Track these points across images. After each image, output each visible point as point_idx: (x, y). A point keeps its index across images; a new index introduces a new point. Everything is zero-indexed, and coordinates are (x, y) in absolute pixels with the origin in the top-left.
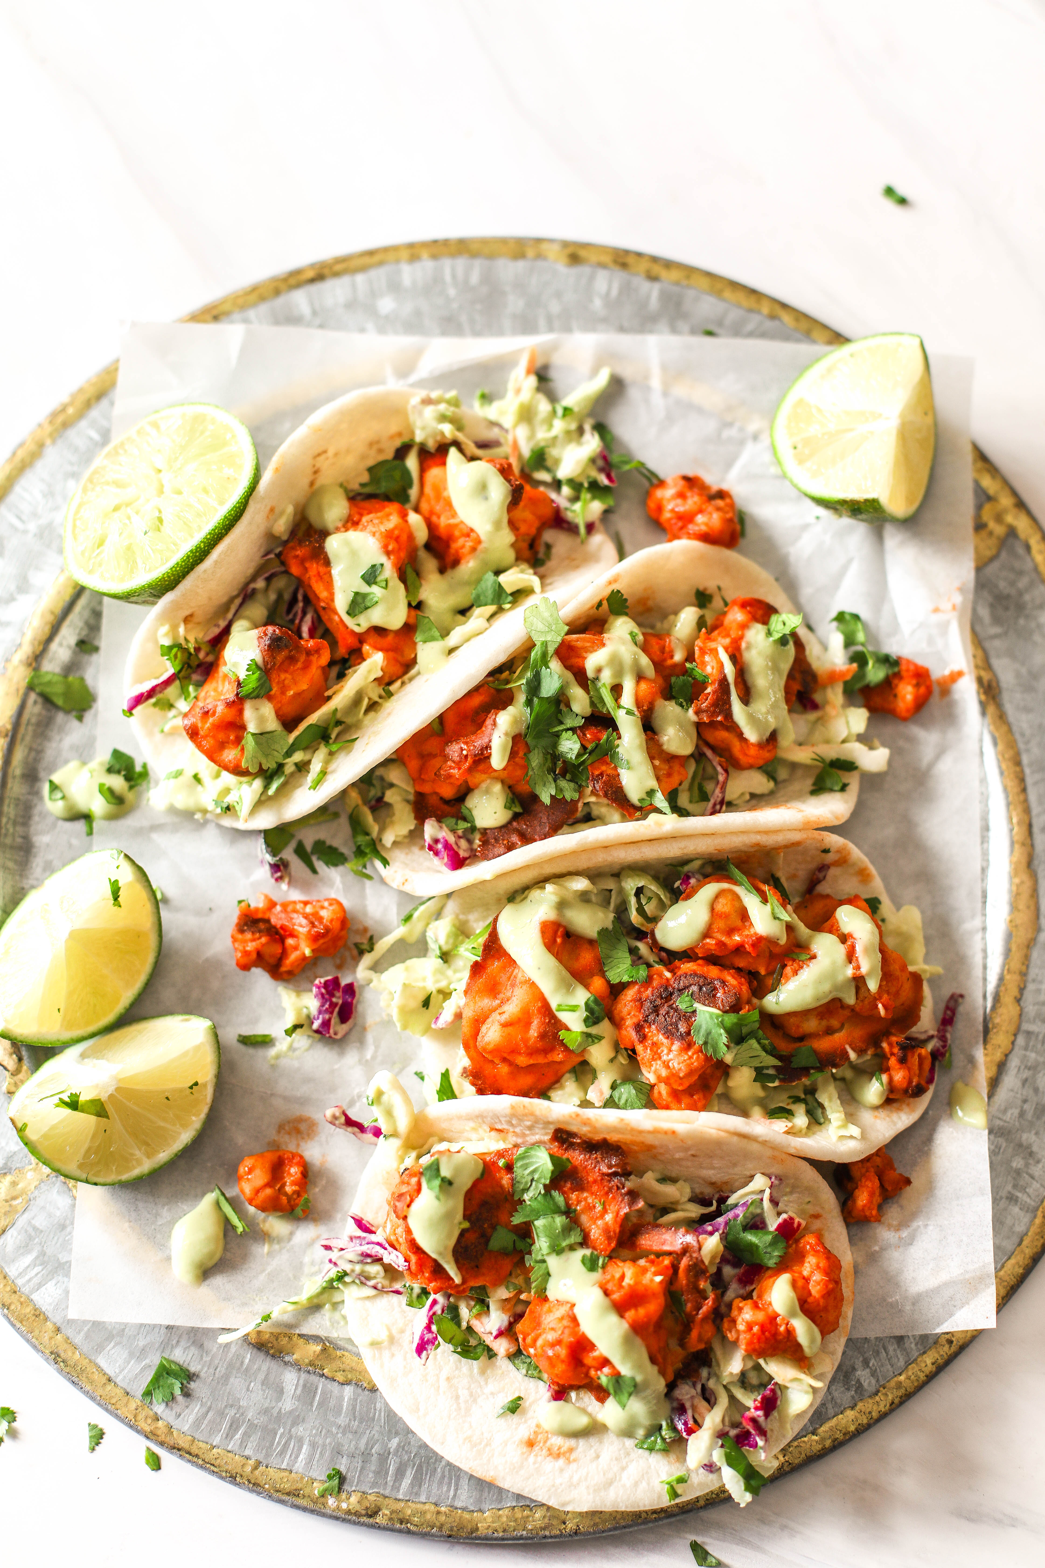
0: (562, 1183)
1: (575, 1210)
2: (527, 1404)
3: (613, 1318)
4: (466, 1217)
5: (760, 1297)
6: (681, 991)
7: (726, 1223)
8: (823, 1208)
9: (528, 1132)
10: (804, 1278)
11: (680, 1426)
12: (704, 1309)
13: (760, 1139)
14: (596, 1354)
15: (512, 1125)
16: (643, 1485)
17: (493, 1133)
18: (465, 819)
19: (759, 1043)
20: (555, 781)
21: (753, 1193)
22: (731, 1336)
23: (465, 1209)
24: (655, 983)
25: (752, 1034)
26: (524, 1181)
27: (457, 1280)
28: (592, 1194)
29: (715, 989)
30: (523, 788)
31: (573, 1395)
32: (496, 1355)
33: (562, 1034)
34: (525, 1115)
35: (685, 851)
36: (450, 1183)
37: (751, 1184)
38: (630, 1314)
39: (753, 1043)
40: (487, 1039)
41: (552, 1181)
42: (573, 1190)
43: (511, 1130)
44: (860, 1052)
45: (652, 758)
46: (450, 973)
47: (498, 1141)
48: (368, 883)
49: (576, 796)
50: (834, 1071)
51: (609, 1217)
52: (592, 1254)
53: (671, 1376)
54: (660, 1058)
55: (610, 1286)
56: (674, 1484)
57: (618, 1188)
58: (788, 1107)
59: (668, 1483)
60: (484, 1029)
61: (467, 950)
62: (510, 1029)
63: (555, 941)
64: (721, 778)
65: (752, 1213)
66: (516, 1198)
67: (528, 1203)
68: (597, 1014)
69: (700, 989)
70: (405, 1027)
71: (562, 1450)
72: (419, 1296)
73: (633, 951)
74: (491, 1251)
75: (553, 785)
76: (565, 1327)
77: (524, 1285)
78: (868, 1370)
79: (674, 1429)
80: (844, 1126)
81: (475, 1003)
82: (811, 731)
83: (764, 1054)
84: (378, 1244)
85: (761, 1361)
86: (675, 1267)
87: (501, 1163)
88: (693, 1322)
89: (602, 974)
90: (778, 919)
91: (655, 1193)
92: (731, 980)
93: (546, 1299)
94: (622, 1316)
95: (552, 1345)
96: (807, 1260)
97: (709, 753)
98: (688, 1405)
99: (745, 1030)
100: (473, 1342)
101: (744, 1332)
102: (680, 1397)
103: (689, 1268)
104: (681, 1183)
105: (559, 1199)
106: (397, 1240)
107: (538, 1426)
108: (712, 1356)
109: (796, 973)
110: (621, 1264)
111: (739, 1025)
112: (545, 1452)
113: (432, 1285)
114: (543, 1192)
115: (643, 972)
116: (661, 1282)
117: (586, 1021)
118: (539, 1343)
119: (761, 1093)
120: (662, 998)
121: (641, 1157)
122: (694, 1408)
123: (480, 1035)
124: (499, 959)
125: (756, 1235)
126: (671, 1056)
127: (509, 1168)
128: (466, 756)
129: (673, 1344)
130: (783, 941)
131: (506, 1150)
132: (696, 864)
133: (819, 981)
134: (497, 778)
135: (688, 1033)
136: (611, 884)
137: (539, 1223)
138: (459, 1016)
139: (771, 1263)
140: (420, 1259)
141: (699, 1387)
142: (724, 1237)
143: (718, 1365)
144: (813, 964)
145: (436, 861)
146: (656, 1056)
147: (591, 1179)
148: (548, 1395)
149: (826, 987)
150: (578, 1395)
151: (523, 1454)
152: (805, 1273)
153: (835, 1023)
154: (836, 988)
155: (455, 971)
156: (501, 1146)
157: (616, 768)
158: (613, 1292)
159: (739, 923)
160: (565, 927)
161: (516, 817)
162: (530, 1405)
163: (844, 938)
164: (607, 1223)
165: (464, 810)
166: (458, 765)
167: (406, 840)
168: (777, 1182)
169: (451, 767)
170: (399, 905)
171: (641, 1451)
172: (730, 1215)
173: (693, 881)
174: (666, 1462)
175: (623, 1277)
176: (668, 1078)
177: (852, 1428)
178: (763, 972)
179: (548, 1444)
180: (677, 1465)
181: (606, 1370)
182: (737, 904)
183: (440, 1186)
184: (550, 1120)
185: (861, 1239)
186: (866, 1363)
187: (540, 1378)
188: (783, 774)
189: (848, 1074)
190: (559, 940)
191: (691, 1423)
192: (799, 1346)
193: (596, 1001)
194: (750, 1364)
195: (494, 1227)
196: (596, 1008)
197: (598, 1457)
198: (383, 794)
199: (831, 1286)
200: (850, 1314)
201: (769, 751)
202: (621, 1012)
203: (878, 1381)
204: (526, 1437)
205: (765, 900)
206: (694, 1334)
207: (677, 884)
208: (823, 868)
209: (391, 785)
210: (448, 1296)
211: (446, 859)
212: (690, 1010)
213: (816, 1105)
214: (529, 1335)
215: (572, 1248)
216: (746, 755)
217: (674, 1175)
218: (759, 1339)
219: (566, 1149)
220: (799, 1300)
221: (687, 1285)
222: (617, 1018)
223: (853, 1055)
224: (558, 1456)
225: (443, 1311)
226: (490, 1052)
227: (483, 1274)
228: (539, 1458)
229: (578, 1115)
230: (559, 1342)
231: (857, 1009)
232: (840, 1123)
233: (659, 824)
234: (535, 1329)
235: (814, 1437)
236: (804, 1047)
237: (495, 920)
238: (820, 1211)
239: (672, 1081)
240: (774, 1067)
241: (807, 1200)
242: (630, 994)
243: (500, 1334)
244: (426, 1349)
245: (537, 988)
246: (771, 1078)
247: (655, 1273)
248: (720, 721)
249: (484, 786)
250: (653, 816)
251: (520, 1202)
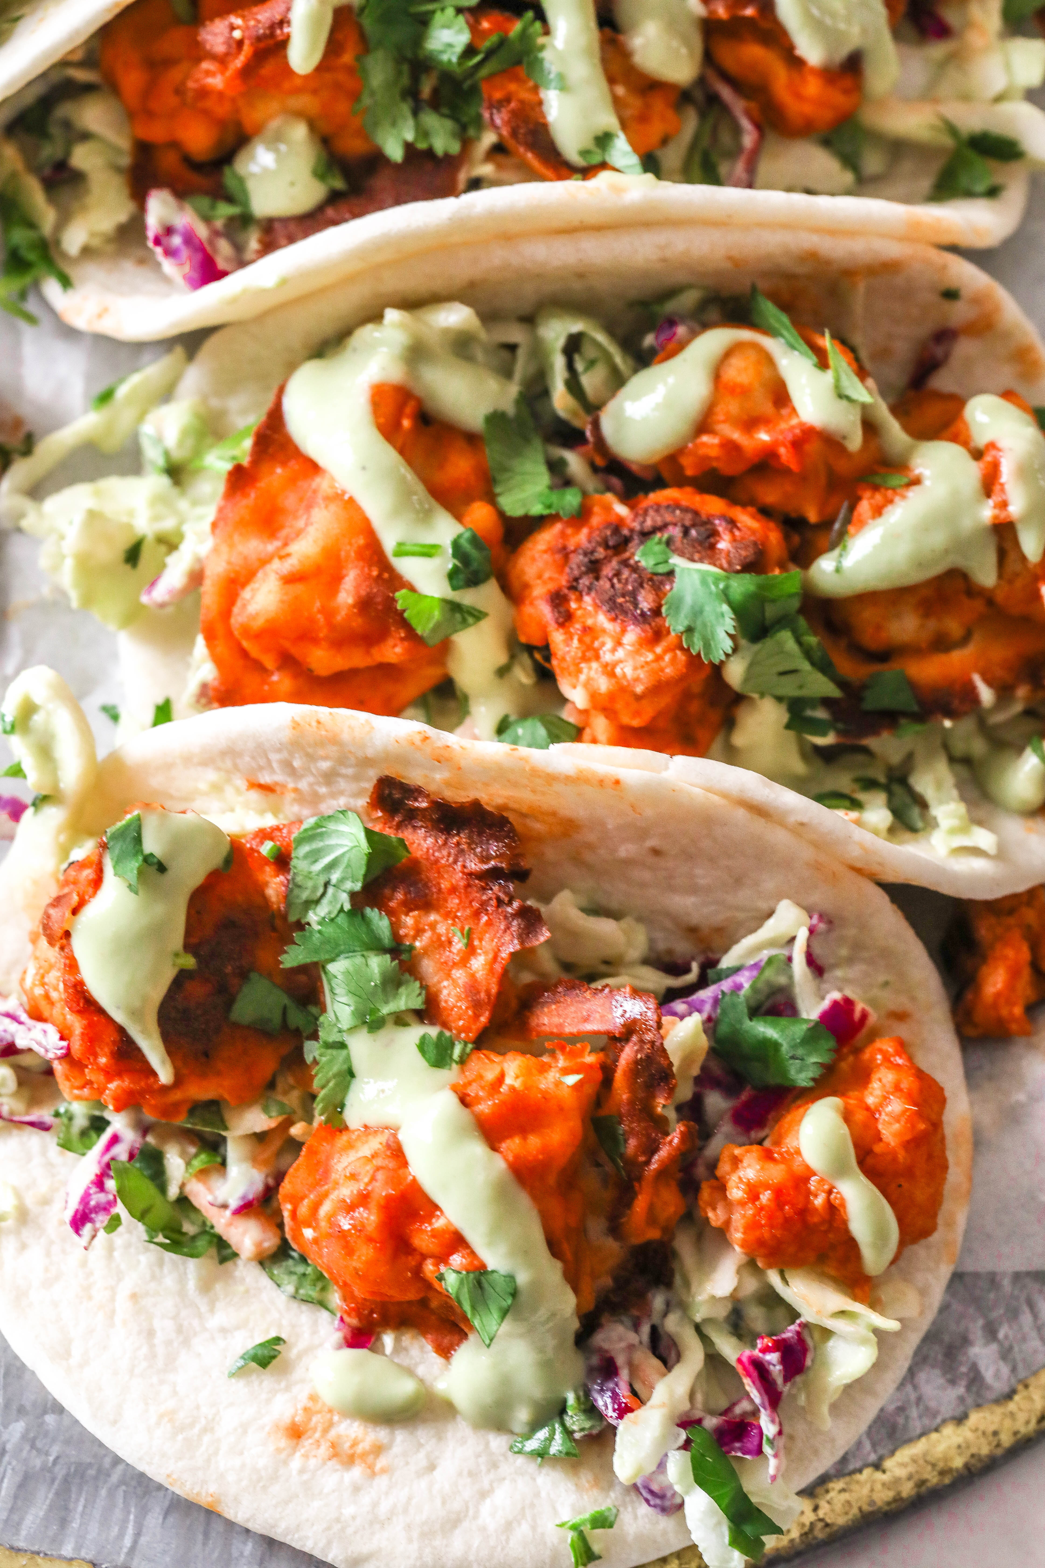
0: (387, 892)
1: (411, 948)
2: (293, 1353)
3: (478, 1149)
4: (189, 947)
5: (778, 1143)
6: (646, 535)
7: (716, 1002)
8: (913, 999)
9: (323, 790)
10: (868, 1108)
11: (604, 1402)
12: (664, 1153)
13: (792, 819)
14: (439, 1223)
15: (292, 771)
16: (523, 1530)
17: (254, 796)
18: (230, 199)
19: (799, 643)
20: (415, 113)
21: (772, 943)
22: (716, 1217)
23: (188, 933)
24: (596, 520)
25: (783, 621)
26: (310, 884)
27: (165, 1075)
28: (447, 915)
29: (714, 533)
30: (352, 146)
31: (388, 1340)
32: (236, 1255)
33: (402, 597)
34: (321, 743)
35: (668, 254)
36: (162, 868)
37: (771, 922)
38: (513, 1145)
39: (786, 638)
40: (252, 608)
41: (366, 887)
42: (409, 906)
43: (291, 785)
44: (1004, 692)
45: (611, 80)
46: (183, 504)
47: (262, 812)
48: (28, 332)
49: (455, 148)
50: (948, 724)
51: (478, 963)
52: (441, 1034)
53: (589, 1305)
54: (597, 657)
55: (472, 1091)
56: (587, 1529)
57: (500, 902)
58: (854, 796)
59: (575, 1528)
60: (246, 594)
61: (221, 458)
62: (299, 589)
63: (398, 424)
64: (748, 140)
65: (768, 983)
66: (292, 918)
67: (316, 927)
68: (475, 565)
69: (686, 532)
70: (88, 600)
71: (360, 1449)
72: (84, 1133)
73: (555, 466)
74: (236, 1026)
75: (410, 122)
76: (378, 1169)
77: (300, 1112)
78: (994, 1347)
79: (591, 1410)
80: (962, 830)
81: (232, 546)
82: (933, 83)
83: (806, 666)
84: (8, 1015)
85: (773, 1277)
86: (607, 1071)
87: (267, 848)
88: (640, 1178)
89: (491, 498)
90: (848, 398)
91: (574, 935)
92: (746, 520)
93: (344, 1128)
94: (494, 1148)
95: (350, 1208)
96: (875, 1077)
97: (726, 93)
98: (620, 1360)
99: (771, 612)
100: (189, 1228)
101: (742, 1203)
102: (606, 1346)
103: (638, 1068)
104: (627, 922)
105: (380, 922)
106: (47, 996)
107: (313, 1398)
108: (675, 1265)
109: (878, 512)
110: (497, 1059)
111: (759, 599)
112: (324, 1450)
113: (112, 1086)
114: (347, 907)
115: (571, 499)
116: (578, 1086)
117: (452, 575)
118: (325, 1208)
119: (799, 767)
120: (607, 547)
121: (550, 853)
122: (634, 1369)
123: (239, 603)
124: (284, 464)
125: (774, 1025)
126: (620, 653)
127: (282, 861)
128: (240, 43)
129: (596, 1227)
130: (855, 442)
131: (278, 829)
132: (689, 299)
133: (926, 526)
134: (299, 114)
135: (657, 612)
136: (516, 334)
137: (337, 968)
138: (196, 578)
139: (802, 1078)
140: (90, 1026)
141: (646, 1329)
142: (711, 1026)
143: (687, 1284)
144: (913, 493)
145: (168, 266)
146: (591, 653)
147: (445, 885)
148: (337, 1336)
149: (938, 539)
150: (397, 1341)
151: (279, 1451)
152: (871, 1100)
153: (953, 626)
154: (960, 545)
155: (195, 503)
156: (269, 821)
157: (536, 89)
158: (478, 1100)
159: (768, 408)
160: (419, 401)
161: (334, 198)
162: (300, 1356)
163: (977, 455)
164: (473, 976)
165: (229, 181)
166: (222, 60)
167: (110, 248)
168: (822, 926)
169: (208, 73)
170: (89, 378)
171: (520, 1460)
172: (726, 985)
173: (681, 331)
174: (571, 1486)
175: (501, 1079)
176: (612, 696)
177: (958, 1463)
178: (813, 516)
179: (333, 1433)
180: (595, 1492)
181: (457, 1260)
182: (767, 372)
183: (140, 873)
184: (370, 752)
185: (990, 1078)
186: (991, 1332)
187: (322, 1304)
188: (873, 162)
189: (978, 747)
190: (406, 423)
191: (625, 1396)
192: (851, 1245)
193: (475, 541)
194: (751, 1285)
195: (244, 975)
196: (474, 553)
197: (432, 1467)
198: (69, 153)
199: (922, 1126)
200: (961, 1220)
201: (846, 92)
202: (523, 572)
203: (1014, 1370)
204: (287, 1419)
205: (823, 363)
206: (640, 1204)
207: (649, 340)
208: (945, 335)
209: (86, 136)
210: (144, 1129)
211: (187, 268)
212: (662, 569)
213: (908, 800)
214: (302, 1199)
215: (400, 1020)
216: (798, 96)
217: (614, 905)
218: (770, 1218)
219: (399, 827)
220: (857, 1145)
221: (631, 1102)
222: (516, 584)
223: (986, 695)
224: (351, 1460)
225: (131, 1156)
226: (258, 636)
227: (219, 1074)
228: (312, 1463)
229: (426, 738)
230: (363, 1199)
231: (1000, 597)
232: (954, 822)
233: (618, 190)
234: (318, 1183)
235: (879, 1475)
236: (889, 671)
237: (281, 390)
238: (909, 1007)
239: (619, 706)
240: (827, 702)
241: (882, 978)
242: (545, 539)
243: (246, 1209)
244: (91, 1221)
245: (358, 509)
246: (818, 727)
247: (566, 1071)
248: (749, 20)
249: (274, 124)
250: (604, 178)
251: (301, 926)
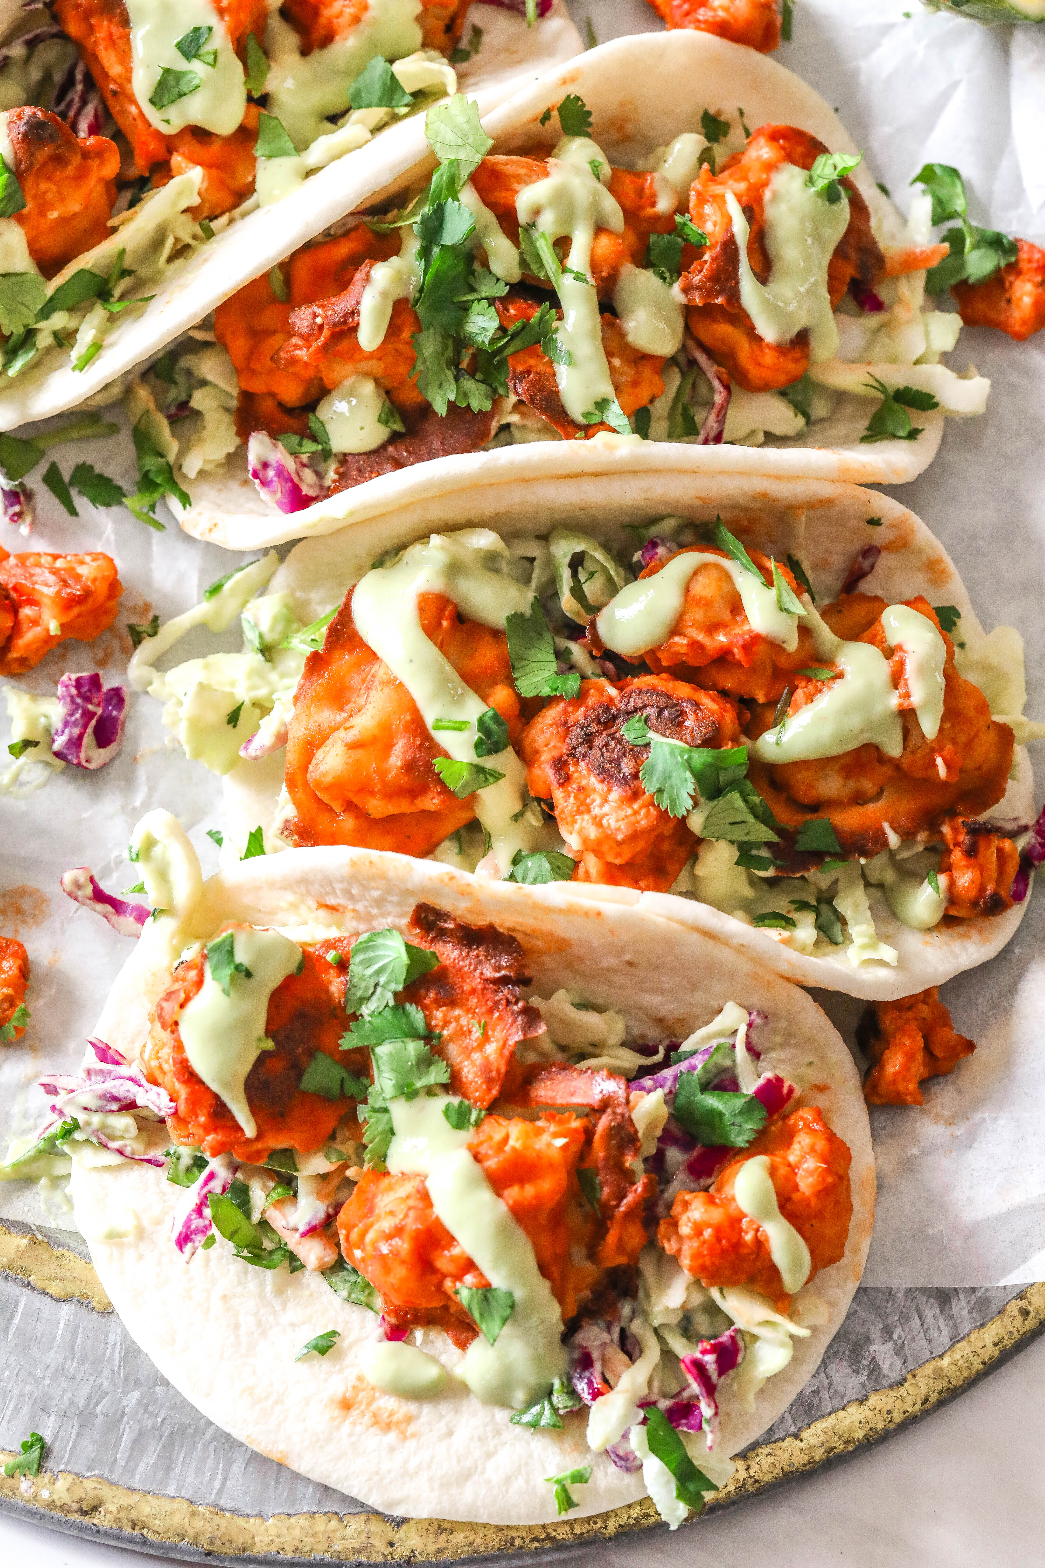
0: (423, 992)
1: (440, 1036)
2: (346, 1344)
3: (486, 1195)
4: (268, 1033)
5: (719, 1190)
6: (629, 714)
7: (676, 1079)
8: (832, 1075)
9: (375, 911)
10: (789, 1165)
11: (582, 1387)
12: (629, 1199)
13: (735, 942)
14: (455, 1251)
15: (352, 898)
16: (519, 1483)
17: (322, 913)
18: (314, 439)
19: (746, 801)
20: (457, 380)
21: (720, 1034)
22: (670, 1247)
23: (269, 1022)
24: (591, 701)
25: (734, 785)
26: (363, 985)
27: (249, 1130)
28: (468, 1010)
29: (683, 713)
30: (409, 397)
31: (419, 1334)
32: (303, 1266)
33: (439, 763)
34: (372, 878)
35: (650, 496)
36: (249, 974)
37: (719, 1019)
38: (513, 1192)
39: (735, 798)
40: (323, 768)
41: (406, 988)
42: (439, 1003)
43: (350, 907)
44: (907, 837)
45: (609, 355)
46: (274, 676)
47: (328, 926)
48: (156, 535)
49: (487, 406)
50: (863, 861)
51: (491, 1049)
52: (461, 1103)
53: (572, 1311)
54: (589, 811)
55: (483, 1150)
56: (568, 1483)
57: (508, 1002)
58: (789, 916)
59: (559, 1482)
60: (319, 754)
61: (303, 642)
62: (359, 753)
63: (439, 624)
64: (718, 399)
65: (716, 1065)
66: (349, 1011)
67: (367, 1018)
68: (495, 738)
69: (660, 712)
70: (198, 753)
71: (395, 1419)
72: (188, 1170)
73: (561, 655)
74: (305, 1093)
75: (453, 386)
76: (410, 1208)
77: (353, 1157)
78: (890, 1345)
79: (572, 1393)
80: (871, 946)
81: (309, 716)
82: (870, 345)
83: (751, 819)
84: (131, 1079)
85: (715, 1293)
86: (588, 1134)
87: (331, 956)
88: (611, 1218)
89: (510, 682)
90: (787, 611)
91: (567, 1025)
92: (708, 702)
93: (386, 1174)
94: (499, 1195)
95: (389, 1237)
96: (797, 1139)
97: (702, 359)
98: (595, 1355)
99: (723, 778)
100: (268, 1245)
101: (690, 1238)
102: (585, 1344)
103: (612, 1133)
104: (609, 1014)
105: (417, 1015)
106: (160, 1067)
107: (360, 1379)
108: (640, 1283)
109: (810, 699)
110: (504, 1123)
111: (715, 768)
112: (367, 1419)
113: (209, 1138)
114: (392, 1003)
115: (572, 684)
116: (565, 1148)
117: (478, 745)
118: (370, 1237)
119: (748, 892)
120: (599, 723)
121: (549, 962)
122: (606, 1362)
123: (314, 762)
124: (350, 652)
125: (720, 1098)
126: (606, 809)
127: (343, 966)
128: (321, 327)
129: (578, 1254)
130: (792, 644)
131: (340, 940)
132: (669, 525)
133: (846, 711)
134: (367, 374)
135: (636, 776)
136: (534, 549)
137: (383, 1051)
138: (282, 738)
139: (740, 1140)
140: (192, 1093)
141: (616, 1332)
142: (671, 1098)
143: (648, 1297)
144: (838, 685)
145: (264, 494)
146: (583, 808)
147: (467, 988)
148: (380, 1331)
149: (855, 722)
150: (426, 1335)
151: (333, 1419)
152: (792, 1159)
153: (868, 786)
154: (872, 725)
155: (283, 676)
156: (333, 933)
157: (551, 363)
158: (487, 1157)
159: (726, 616)
160: (456, 606)
161: (394, 438)
162: (351, 1346)
163: (889, 653)
164: (487, 1058)
165: (313, 424)
166: (308, 339)
167: (221, 471)
168: (759, 1021)
169: (296, 347)
170: (203, 572)
171: (518, 1429)
172: (683, 1066)
173: (661, 550)
174: (556, 1450)
175: (506, 1140)
176: (599, 842)
177: (859, 1434)
178: (761, 699)
179: (374, 1406)
180: (575, 1455)
181: (469, 1279)
182: (726, 588)
183: (232, 978)
184: (410, 886)
185: (892, 1136)
186: (888, 1333)
187: (369, 1306)
188: (820, 408)
189: (889, 876)
190: (445, 623)
191: (598, 1383)
192: (774, 1271)
193: (495, 718)
194: (697, 1299)
195: (311, 1054)
196: (495, 728)
197: (450, 1434)
198: (190, 396)
199: (830, 1180)
200: (865, 1248)
201: (796, 361)
202: (534, 740)
203: (905, 1363)
204: (339, 1394)
205: (769, 582)
206: (612, 1238)
207: (637, 556)
208: (871, 552)
209: (203, 383)
210: (235, 1169)
211: (279, 495)
212: (641, 742)
213: (833, 918)
214: (354, 1227)
215: (430, 1092)
216: (759, 364)
217: (600, 1001)
218: (711, 1250)
219: (432, 941)
220: (778, 1194)
221: (607, 1159)
222: (528, 750)
223: (893, 840)
224: (388, 1427)
225: (224, 1189)
226: (328, 789)
227: (291, 1129)
228: (359, 1429)
229: (452, 878)
230: (398, 1231)
231: (905, 764)
232: (865, 940)
233: (610, 447)
234: (366, 1216)
235: (797, 1443)
236: (818, 820)
237: (350, 593)
238: (829, 1081)
239: (605, 848)
240: (768, 845)
241: (808, 1060)
242: (552, 714)
243: (311, 1231)
244: (191, 1240)
245: (407, 693)
246: (762, 864)
247: (556, 1135)
248: (720, 306)
249: (348, 382)
250: (602, 436)
251: (355, 1017)
